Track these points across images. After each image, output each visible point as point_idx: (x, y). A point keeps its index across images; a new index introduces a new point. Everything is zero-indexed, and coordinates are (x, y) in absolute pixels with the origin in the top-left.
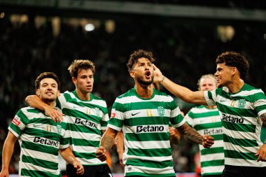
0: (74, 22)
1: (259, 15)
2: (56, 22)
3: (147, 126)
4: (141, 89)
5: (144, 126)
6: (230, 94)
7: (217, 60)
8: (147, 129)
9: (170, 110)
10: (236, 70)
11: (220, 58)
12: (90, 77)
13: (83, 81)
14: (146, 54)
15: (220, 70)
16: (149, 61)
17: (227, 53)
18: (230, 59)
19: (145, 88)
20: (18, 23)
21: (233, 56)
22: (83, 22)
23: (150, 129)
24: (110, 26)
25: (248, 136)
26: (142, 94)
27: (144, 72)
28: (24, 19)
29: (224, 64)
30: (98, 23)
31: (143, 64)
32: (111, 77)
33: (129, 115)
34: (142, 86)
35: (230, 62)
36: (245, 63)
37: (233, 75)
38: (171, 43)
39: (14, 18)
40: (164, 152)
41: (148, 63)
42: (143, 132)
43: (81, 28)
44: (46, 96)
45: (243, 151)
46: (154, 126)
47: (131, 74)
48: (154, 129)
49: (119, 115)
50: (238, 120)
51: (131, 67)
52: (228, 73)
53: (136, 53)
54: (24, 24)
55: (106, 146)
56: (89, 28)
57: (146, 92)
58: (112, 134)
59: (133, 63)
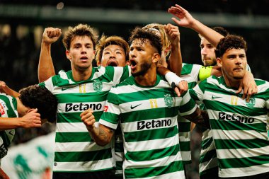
5: (146, 121)
8: (151, 124)
42: (145, 129)
48: (160, 123)
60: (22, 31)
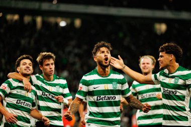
0: (52, 20)
1: (185, 15)
2: (39, 20)
3: (104, 96)
4: (101, 70)
5: (102, 96)
6: (169, 74)
7: (160, 50)
8: (104, 98)
9: (121, 85)
10: (173, 56)
11: (162, 48)
12: (52, 64)
13: (47, 67)
14: (106, 44)
15: (161, 56)
16: (108, 50)
17: (167, 44)
18: (169, 49)
19: (104, 70)
20: (12, 20)
21: (171, 46)
22: (59, 20)
23: (106, 98)
24: (78, 23)
25: (179, 103)
26: (102, 73)
27: (104, 57)
28: (16, 17)
29: (164, 52)
30: (69, 21)
31: (103, 52)
32: (77, 60)
33: (91, 88)
34: (102, 68)
35: (169, 51)
36: (180, 51)
37: (171, 60)
38: (121, 35)
39: (9, 17)
40: (115, 114)
41: (107, 51)
42: (101, 100)
43: (57, 24)
44: (25, 72)
45: (175, 115)
46: (109, 96)
47: (95, 59)
48: (109, 98)
49: (84, 88)
50: (173, 92)
51: (95, 53)
52: (167, 59)
53: (99, 44)
54: (16, 21)
55: (73, 110)
56: (63, 24)
57: (105, 72)
58: (79, 102)
59: (96, 51)
60: (27, 19)
